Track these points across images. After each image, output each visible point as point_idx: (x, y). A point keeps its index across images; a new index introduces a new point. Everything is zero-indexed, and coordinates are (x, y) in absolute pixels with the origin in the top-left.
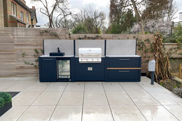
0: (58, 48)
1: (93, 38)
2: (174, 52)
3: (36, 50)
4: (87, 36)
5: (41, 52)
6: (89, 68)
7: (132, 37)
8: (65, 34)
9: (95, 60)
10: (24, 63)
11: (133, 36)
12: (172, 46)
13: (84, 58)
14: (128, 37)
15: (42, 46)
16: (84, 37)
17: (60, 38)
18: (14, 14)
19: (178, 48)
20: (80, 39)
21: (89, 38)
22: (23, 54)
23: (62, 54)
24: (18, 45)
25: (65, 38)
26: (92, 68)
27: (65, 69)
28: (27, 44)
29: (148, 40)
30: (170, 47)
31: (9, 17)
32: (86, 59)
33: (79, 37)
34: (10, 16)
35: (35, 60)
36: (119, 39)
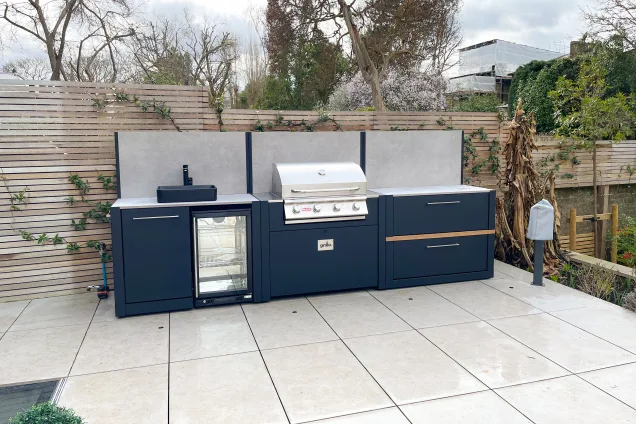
0: (185, 166)
1: (308, 124)
3: (75, 177)
4: (286, 118)
5: (101, 185)
6: (320, 242)
7: (435, 122)
8: (201, 110)
9: (346, 210)
10: (20, 238)
11: (437, 118)
13: (303, 203)
14: (420, 123)
15: (108, 161)
16: (273, 123)
17: (181, 127)
19: (560, 156)
20: (260, 128)
21: (292, 126)
22: (12, 199)
23: (210, 192)
25: (201, 127)
26: (331, 241)
28: (33, 151)
29: (480, 132)
32: (311, 206)
33: (255, 122)
35: (70, 222)
36: (395, 129)
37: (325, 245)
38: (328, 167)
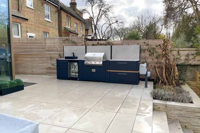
0: (73, 53)
2: (193, 58)
3: (60, 55)
4: (100, 43)
6: (92, 70)
7: (143, 43)
8: (81, 42)
10: (51, 65)
12: (188, 52)
14: (138, 43)
16: (97, 44)
17: (77, 45)
18: (68, 25)
19: (196, 54)
20: (93, 45)
22: (50, 58)
23: (77, 58)
24: (48, 51)
25: (81, 45)
26: (95, 70)
30: (186, 53)
31: (63, 29)
34: (64, 27)
37: (94, 70)
38: (95, 53)
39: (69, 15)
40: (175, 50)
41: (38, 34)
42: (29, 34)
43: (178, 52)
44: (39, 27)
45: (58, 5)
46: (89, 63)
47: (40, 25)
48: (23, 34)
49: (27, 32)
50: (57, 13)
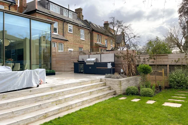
0: (83, 59)
2: (148, 61)
18: (99, 41)
23: (84, 62)
24: (72, 58)
27: (82, 66)
31: (94, 44)
37: (90, 68)
39: (100, 34)
40: (137, 56)
41: (75, 49)
42: (69, 49)
43: (139, 57)
44: (76, 44)
45: (90, 28)
46: (88, 64)
47: (77, 43)
48: (65, 50)
49: (68, 48)
50: (90, 34)
